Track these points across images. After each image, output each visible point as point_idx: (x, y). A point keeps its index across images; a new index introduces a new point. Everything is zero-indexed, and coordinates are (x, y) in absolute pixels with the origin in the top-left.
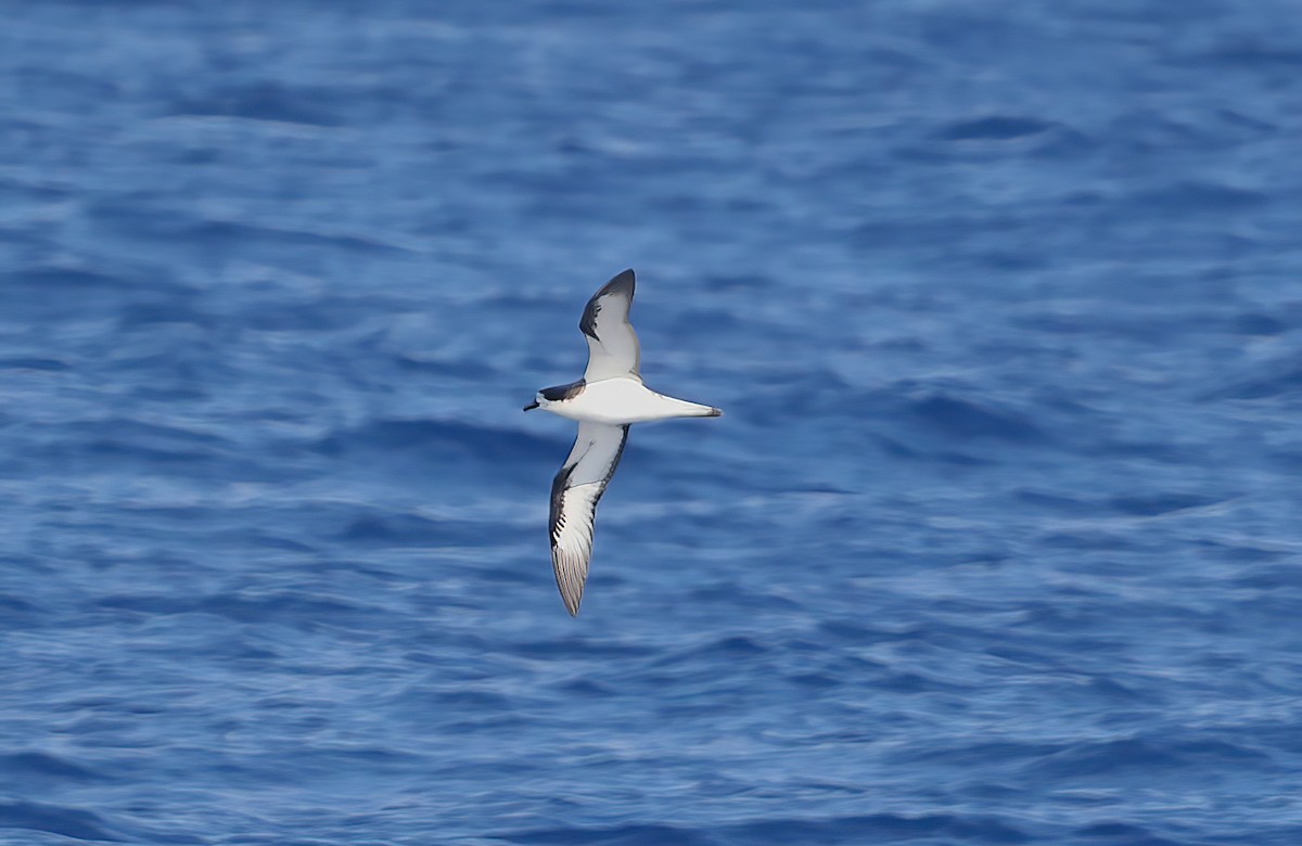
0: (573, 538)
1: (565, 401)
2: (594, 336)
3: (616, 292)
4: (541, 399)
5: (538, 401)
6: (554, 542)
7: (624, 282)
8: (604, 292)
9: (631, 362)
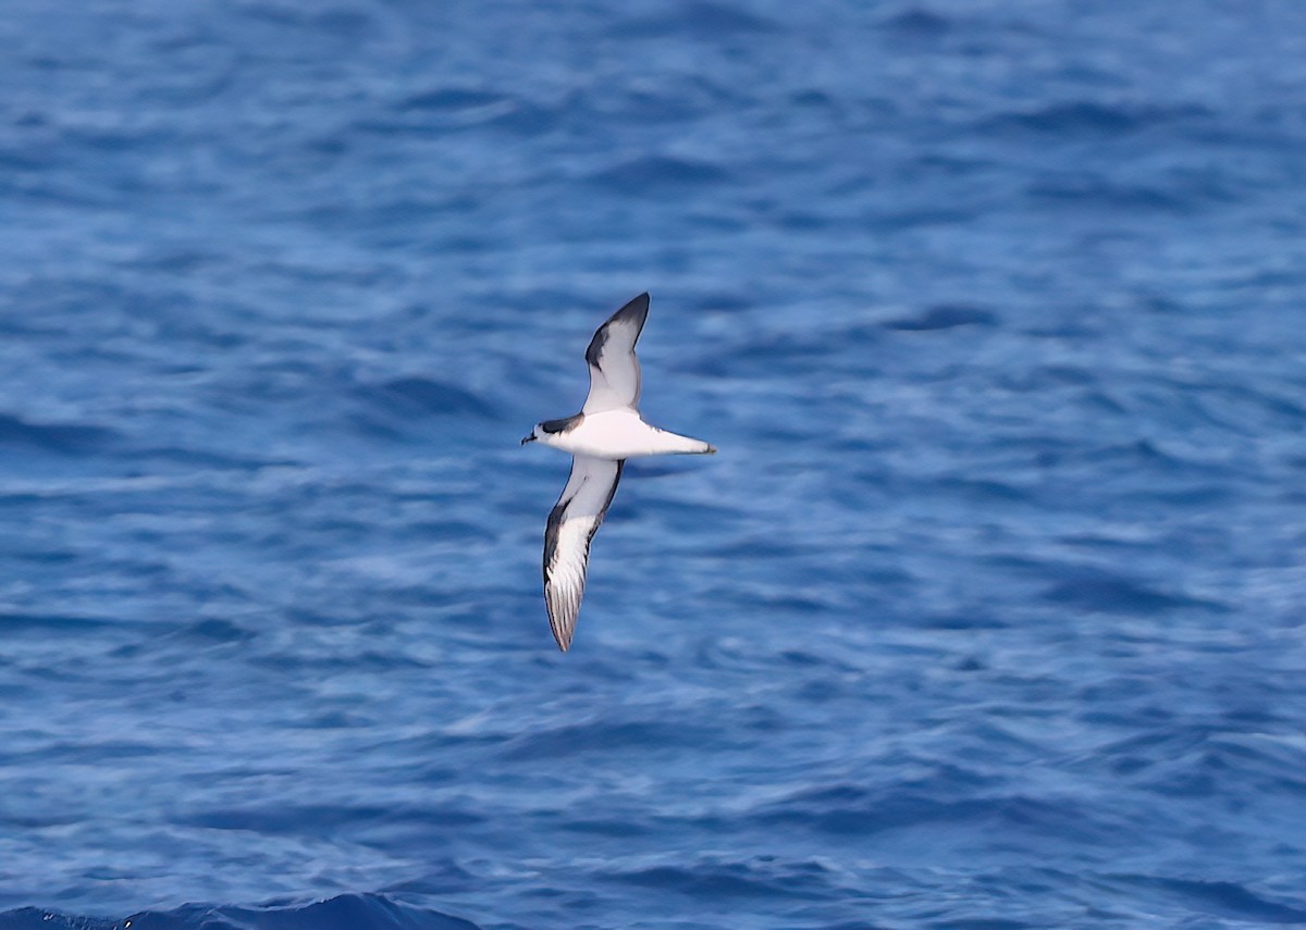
0: (566, 574)
1: (563, 433)
2: (597, 365)
3: (628, 318)
4: (539, 432)
5: (536, 435)
6: (547, 579)
7: (637, 308)
8: (615, 318)
9: (629, 394)
